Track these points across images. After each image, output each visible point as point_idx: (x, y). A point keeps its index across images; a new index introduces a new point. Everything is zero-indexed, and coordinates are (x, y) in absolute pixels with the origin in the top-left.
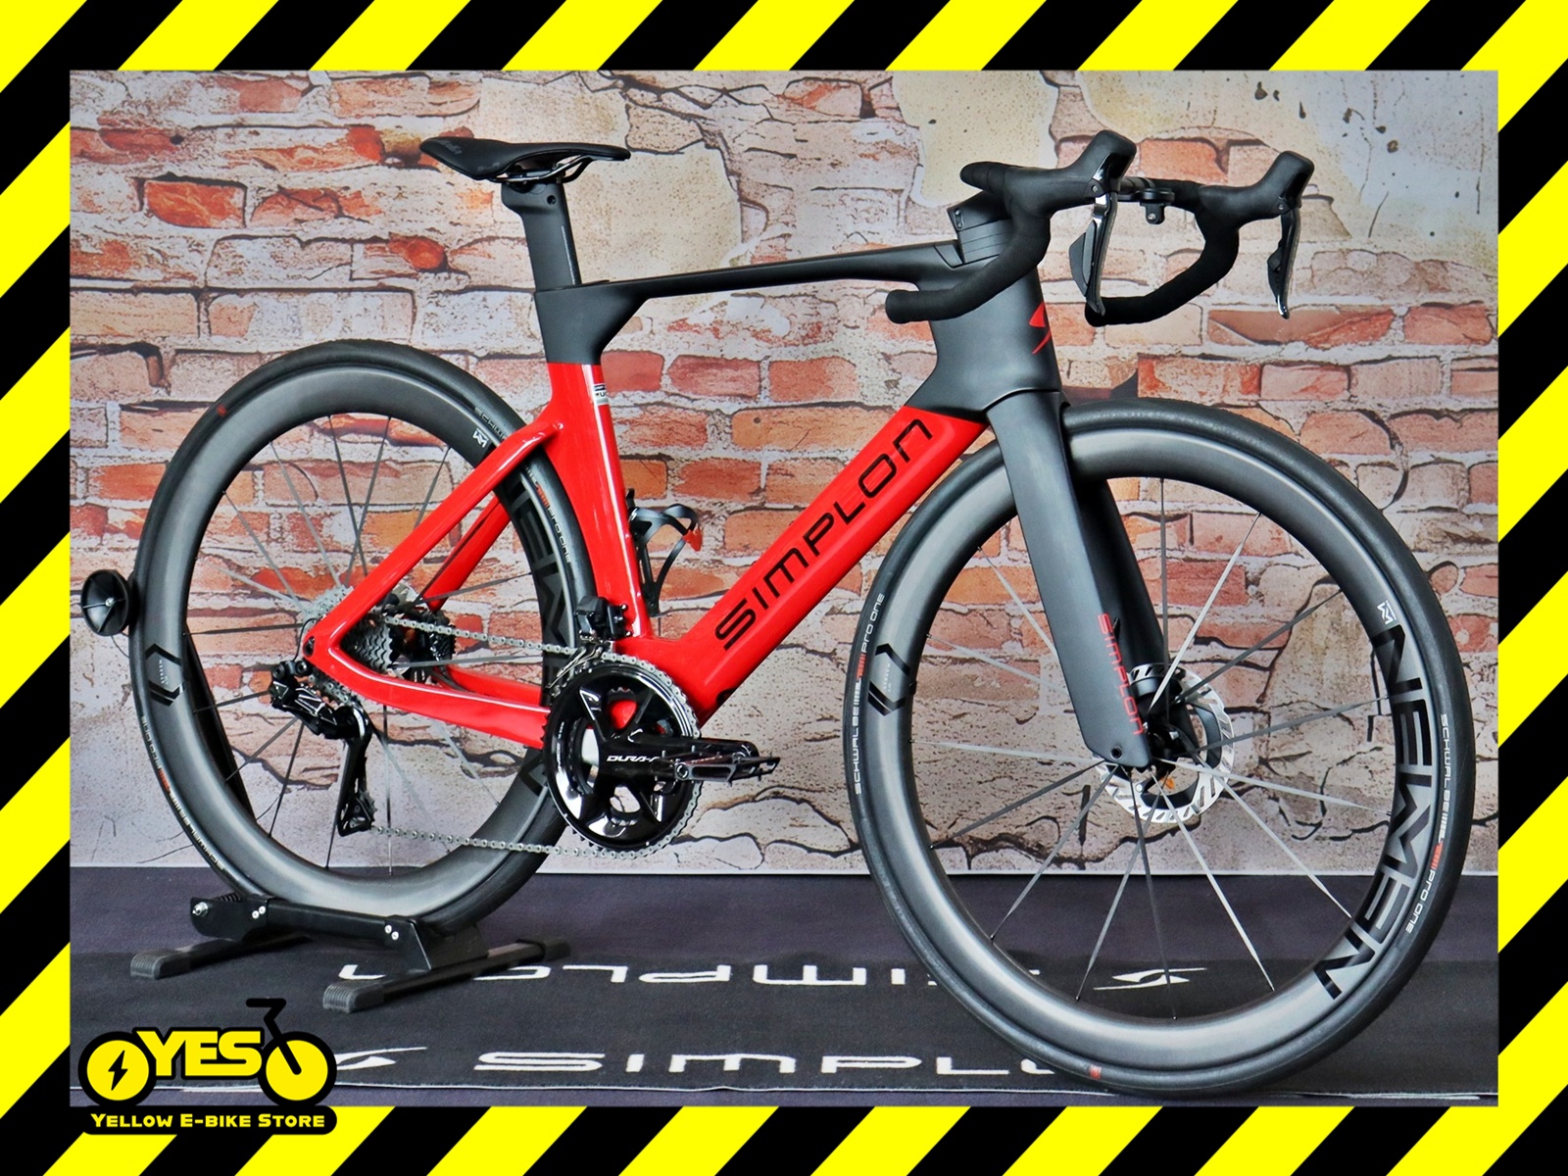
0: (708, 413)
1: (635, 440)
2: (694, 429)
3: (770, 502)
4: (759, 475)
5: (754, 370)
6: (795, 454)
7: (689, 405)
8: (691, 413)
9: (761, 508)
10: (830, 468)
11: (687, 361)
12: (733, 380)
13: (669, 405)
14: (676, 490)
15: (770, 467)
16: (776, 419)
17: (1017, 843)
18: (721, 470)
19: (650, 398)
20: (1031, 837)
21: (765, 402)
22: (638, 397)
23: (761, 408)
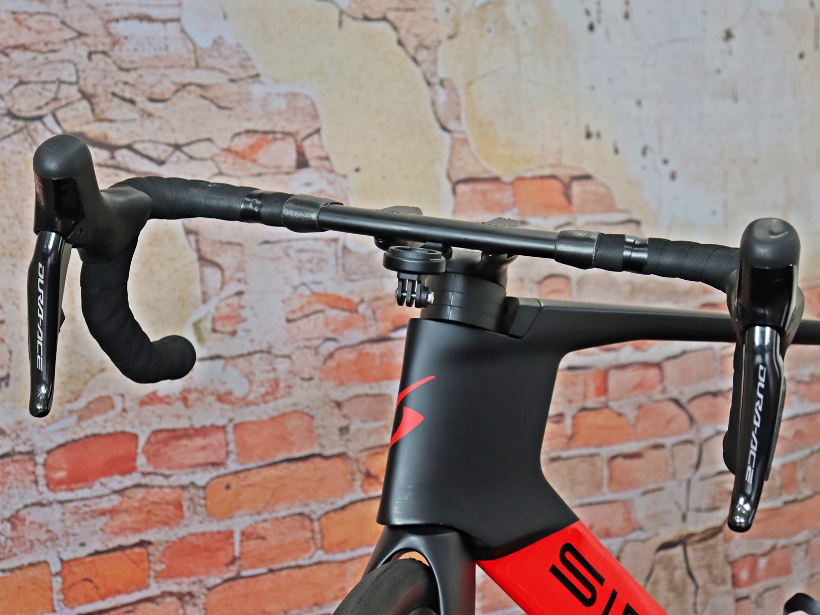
0: (183, 487)
1: (117, 530)
2: (171, 508)
3: (245, 569)
4: (232, 544)
5: (220, 436)
6: (265, 516)
7: (164, 482)
8: (167, 490)
9: (238, 577)
10: (297, 524)
11: (161, 436)
12: (203, 448)
13: (146, 486)
14: (159, 576)
15: (243, 534)
16: (245, 483)
18: (198, 546)
19: (128, 481)
21: (233, 465)
22: (117, 482)
23: (231, 474)
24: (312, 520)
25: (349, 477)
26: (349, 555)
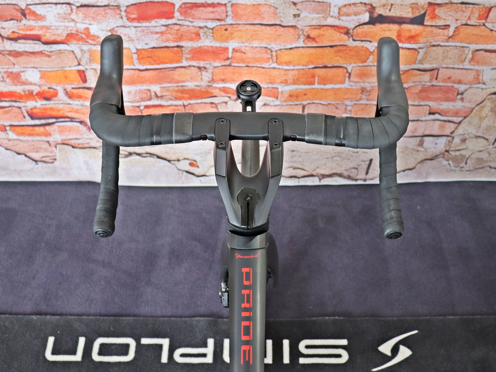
0: (200, 28)
1: (164, 40)
2: (194, 35)
3: (234, 63)
4: (228, 53)
5: (223, 8)
6: (246, 44)
7: (190, 24)
8: (192, 28)
9: (230, 65)
10: (264, 51)
11: (187, 5)
12: (212, 12)
13: (180, 25)
14: (187, 59)
15: (234, 49)
16: (236, 29)
17: (340, 175)
18: (209, 51)
19: (170, 22)
20: (346, 174)
21: (229, 21)
22: (164, 21)
23: (228, 25)
24: (272, 51)
25: (297, 37)
26: (291, 67)
